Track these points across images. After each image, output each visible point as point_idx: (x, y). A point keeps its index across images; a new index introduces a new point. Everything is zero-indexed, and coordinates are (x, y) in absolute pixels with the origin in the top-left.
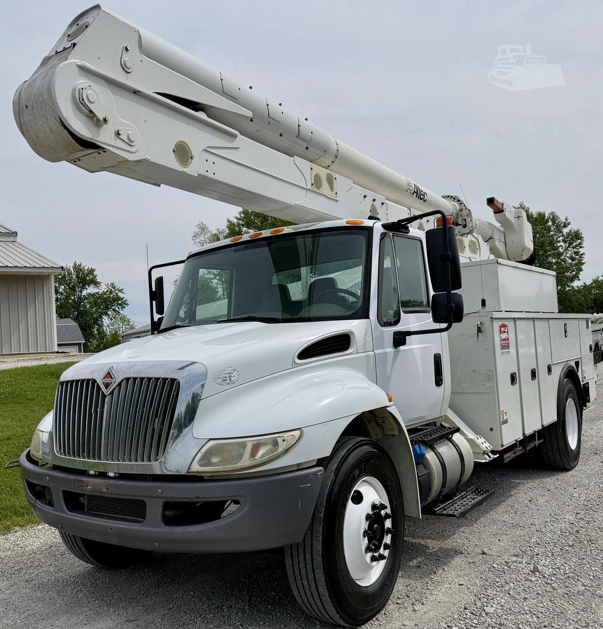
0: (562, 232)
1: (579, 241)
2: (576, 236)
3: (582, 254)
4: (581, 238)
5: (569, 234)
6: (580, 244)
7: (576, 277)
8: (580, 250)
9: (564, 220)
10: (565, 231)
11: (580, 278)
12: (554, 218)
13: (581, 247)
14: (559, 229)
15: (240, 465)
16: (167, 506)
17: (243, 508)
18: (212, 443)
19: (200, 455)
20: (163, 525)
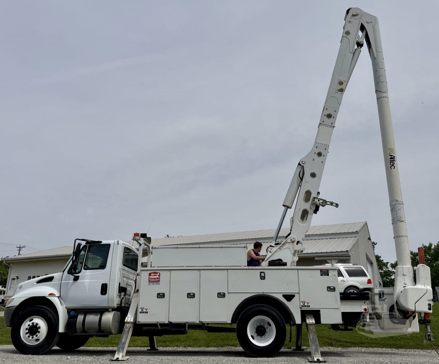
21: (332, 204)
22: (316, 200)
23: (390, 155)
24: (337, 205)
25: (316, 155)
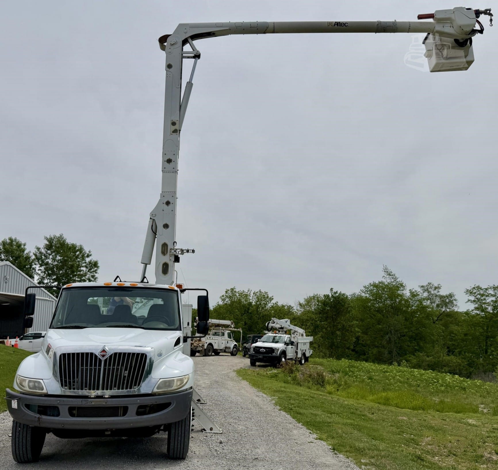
0: (85, 260)
1: (96, 268)
2: (95, 265)
3: (96, 278)
4: (98, 267)
5: (90, 262)
6: (96, 270)
8: (96, 274)
9: (88, 252)
10: (88, 260)
12: (81, 250)
13: (96, 273)
14: (83, 258)
15: (173, 388)
16: (140, 407)
17: (173, 405)
18: (161, 380)
19: (157, 385)
20: (136, 416)
21: (188, 251)
22: (173, 251)
23: (334, 26)
24: (193, 251)
25: (165, 204)
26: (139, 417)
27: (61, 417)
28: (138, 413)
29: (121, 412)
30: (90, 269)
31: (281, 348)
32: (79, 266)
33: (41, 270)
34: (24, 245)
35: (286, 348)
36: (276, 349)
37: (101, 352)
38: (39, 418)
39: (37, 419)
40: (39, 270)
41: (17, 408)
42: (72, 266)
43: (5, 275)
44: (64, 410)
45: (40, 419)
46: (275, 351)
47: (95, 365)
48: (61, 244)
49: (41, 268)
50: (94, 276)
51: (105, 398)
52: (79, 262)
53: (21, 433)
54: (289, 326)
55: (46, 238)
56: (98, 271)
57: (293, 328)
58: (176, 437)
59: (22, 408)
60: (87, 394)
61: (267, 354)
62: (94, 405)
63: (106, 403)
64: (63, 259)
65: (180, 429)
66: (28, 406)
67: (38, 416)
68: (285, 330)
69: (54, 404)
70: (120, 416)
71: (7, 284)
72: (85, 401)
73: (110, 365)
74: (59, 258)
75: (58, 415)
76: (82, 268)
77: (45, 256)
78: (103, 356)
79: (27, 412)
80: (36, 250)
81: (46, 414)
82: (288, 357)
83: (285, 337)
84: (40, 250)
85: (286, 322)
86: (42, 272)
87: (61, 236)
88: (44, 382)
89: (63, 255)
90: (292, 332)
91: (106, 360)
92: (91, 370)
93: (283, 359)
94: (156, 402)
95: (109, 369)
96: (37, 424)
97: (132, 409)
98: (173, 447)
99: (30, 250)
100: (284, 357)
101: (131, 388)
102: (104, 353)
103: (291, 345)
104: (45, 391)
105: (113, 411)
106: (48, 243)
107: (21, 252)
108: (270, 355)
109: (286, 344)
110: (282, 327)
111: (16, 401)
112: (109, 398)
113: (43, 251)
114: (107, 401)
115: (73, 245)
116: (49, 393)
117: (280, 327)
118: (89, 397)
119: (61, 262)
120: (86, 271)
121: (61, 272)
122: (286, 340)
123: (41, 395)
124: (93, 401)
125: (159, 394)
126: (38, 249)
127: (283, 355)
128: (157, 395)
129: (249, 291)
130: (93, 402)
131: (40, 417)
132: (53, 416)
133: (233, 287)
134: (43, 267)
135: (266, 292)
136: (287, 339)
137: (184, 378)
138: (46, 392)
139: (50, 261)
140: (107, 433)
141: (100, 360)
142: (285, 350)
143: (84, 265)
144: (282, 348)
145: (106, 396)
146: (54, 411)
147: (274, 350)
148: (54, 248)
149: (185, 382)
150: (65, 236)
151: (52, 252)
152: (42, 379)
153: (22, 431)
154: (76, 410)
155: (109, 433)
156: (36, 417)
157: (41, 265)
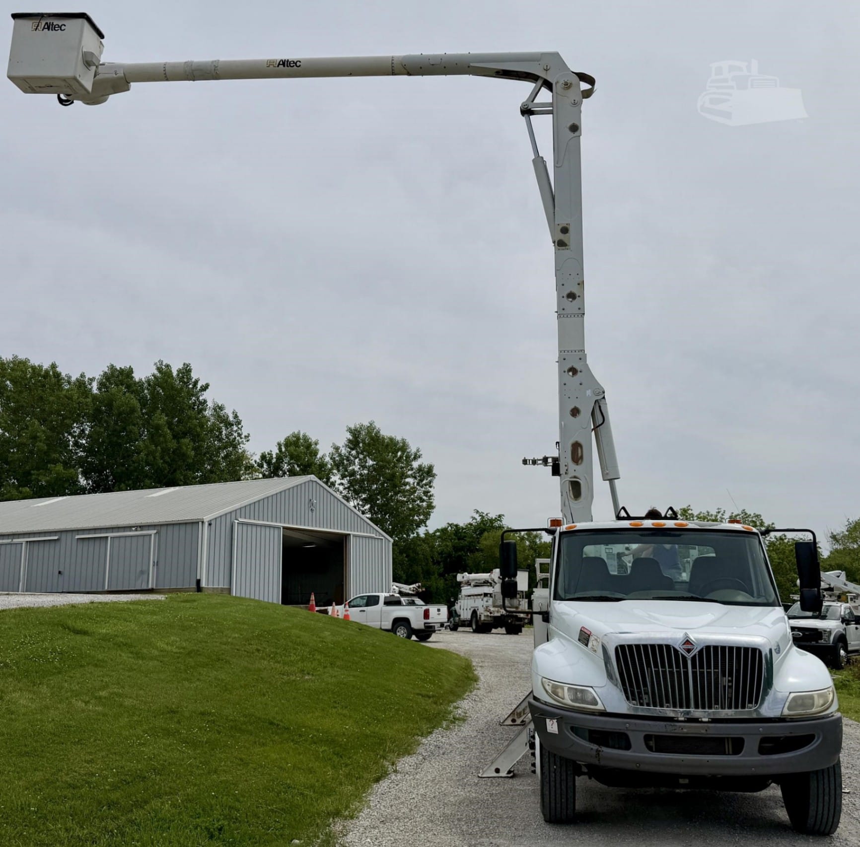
0: (411, 465)
1: (430, 479)
2: (427, 473)
3: (431, 496)
4: (434, 476)
5: (420, 469)
6: (430, 482)
7: (423, 522)
8: (430, 489)
9: (415, 451)
10: (415, 464)
11: (427, 525)
12: (404, 447)
13: (431, 487)
14: (408, 461)
15: (814, 710)
16: (764, 740)
17: (817, 741)
18: (792, 695)
19: (787, 704)
20: (759, 755)
26: (764, 757)
27: (634, 752)
28: (762, 751)
29: (729, 747)
30: (421, 480)
31: (835, 629)
32: (404, 476)
33: (342, 484)
34: (316, 444)
35: (845, 629)
36: (825, 631)
37: (683, 645)
38: (597, 751)
39: (594, 753)
40: (339, 484)
41: (557, 733)
42: (393, 476)
43: (311, 498)
44: (637, 740)
45: (600, 753)
46: (824, 637)
47: (678, 666)
48: (372, 438)
49: (343, 481)
50: (429, 492)
51: (702, 722)
52: (402, 468)
53: (558, 774)
54: (845, 585)
55: (350, 430)
56: (434, 484)
57: (854, 588)
58: (821, 796)
59: (567, 733)
60: (672, 715)
61: (807, 642)
62: (687, 733)
63: (706, 730)
64: (376, 464)
65: (826, 781)
66: (575, 730)
67: (595, 747)
68: (836, 592)
69: (620, 730)
70: (729, 754)
71: (314, 513)
72: (671, 725)
73: (701, 667)
74: (370, 462)
75: (628, 747)
76: (408, 480)
77: (348, 460)
78: (689, 651)
79: (575, 739)
80: (334, 451)
81: (608, 746)
82: (850, 648)
83: (841, 606)
84: (339, 451)
85: (838, 577)
86: (345, 489)
87: (371, 424)
88: (595, 691)
89: (377, 457)
90: (849, 597)
91: (694, 658)
92: (671, 673)
93: (842, 652)
94: (791, 733)
95: (702, 674)
96: (595, 761)
97: (751, 744)
98: (815, 813)
99: (324, 451)
100: (842, 647)
101: (743, 707)
102: (689, 647)
103: (855, 624)
104: (600, 707)
105: (715, 745)
106: (351, 438)
107: (311, 456)
108: (814, 643)
109: (845, 621)
110: (832, 586)
111: (555, 721)
112: (708, 722)
113: (344, 451)
114: (709, 727)
115: (391, 439)
116: (609, 710)
117: (828, 586)
118: (676, 719)
119: (375, 470)
120: (414, 483)
121: (375, 486)
122: (842, 613)
123: (592, 713)
124: (684, 726)
125: (792, 720)
126: (337, 448)
127: (841, 644)
128: (788, 720)
129: (719, 512)
130: (685, 728)
131: (600, 749)
132: (619, 748)
133: (685, 507)
134: (345, 479)
135: (757, 513)
136: (845, 612)
137: (828, 693)
138: (603, 709)
139: (356, 468)
140: (681, 781)
141: (684, 658)
142: (844, 632)
143: (410, 473)
144: (837, 630)
145: (704, 720)
146: (621, 740)
147: (821, 632)
148: (361, 445)
149: (830, 700)
150: (377, 425)
151: (358, 453)
152: (592, 687)
153: (559, 770)
154: (653, 739)
155: (686, 781)
156: (592, 749)
157: (343, 477)
